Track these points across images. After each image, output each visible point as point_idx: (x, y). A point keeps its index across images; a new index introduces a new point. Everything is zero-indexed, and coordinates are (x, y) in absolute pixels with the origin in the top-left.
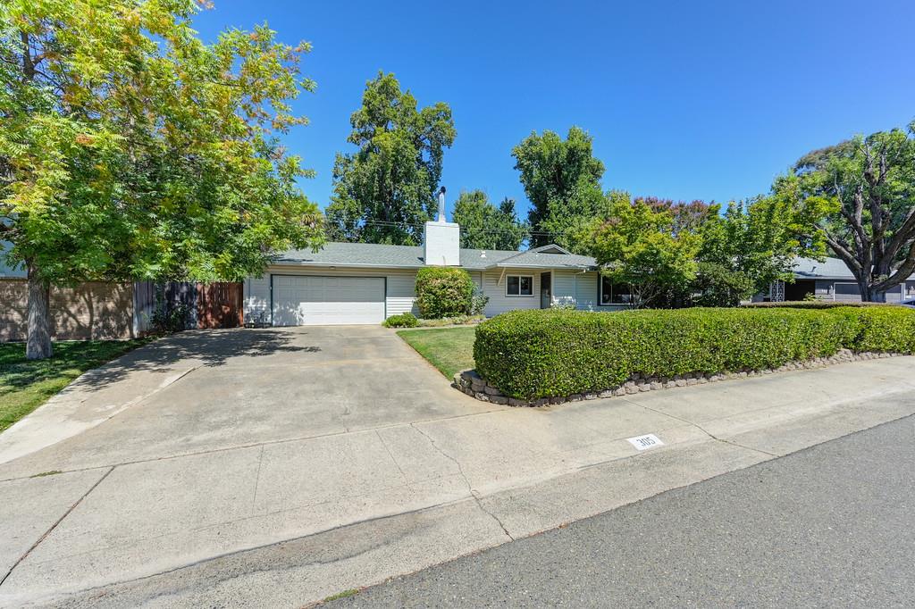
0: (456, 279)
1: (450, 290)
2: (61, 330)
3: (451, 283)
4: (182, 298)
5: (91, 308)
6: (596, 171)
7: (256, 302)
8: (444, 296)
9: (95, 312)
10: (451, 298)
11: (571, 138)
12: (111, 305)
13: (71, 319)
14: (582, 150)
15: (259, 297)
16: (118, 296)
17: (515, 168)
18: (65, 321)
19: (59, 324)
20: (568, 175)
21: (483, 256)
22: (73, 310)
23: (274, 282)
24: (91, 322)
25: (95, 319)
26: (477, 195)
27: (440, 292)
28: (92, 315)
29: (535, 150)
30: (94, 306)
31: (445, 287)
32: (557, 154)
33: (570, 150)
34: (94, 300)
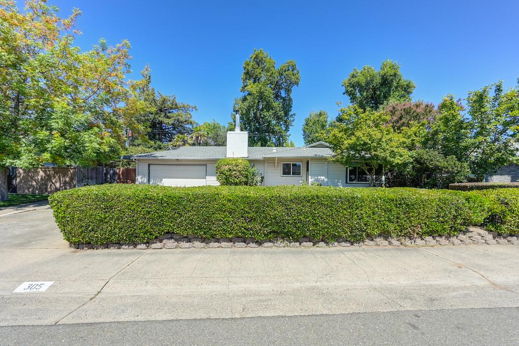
0: (237, 166)
1: (234, 172)
2: (49, 190)
3: (235, 168)
4: (110, 176)
5: (60, 180)
6: (407, 89)
7: (142, 178)
8: (230, 175)
9: (62, 182)
10: (236, 177)
11: (382, 69)
12: (67, 179)
13: (53, 185)
14: (391, 76)
15: (143, 176)
16: (70, 175)
17: (344, 94)
18: (51, 186)
19: (49, 187)
20: (381, 94)
21: (274, 151)
22: (54, 181)
23: (150, 168)
24: (60, 187)
25: (62, 185)
26: (320, 113)
27: (228, 173)
28: (60, 184)
29: (355, 80)
30: (61, 179)
31: (231, 170)
32: (372, 81)
33: (383, 77)
34: (61, 177)
